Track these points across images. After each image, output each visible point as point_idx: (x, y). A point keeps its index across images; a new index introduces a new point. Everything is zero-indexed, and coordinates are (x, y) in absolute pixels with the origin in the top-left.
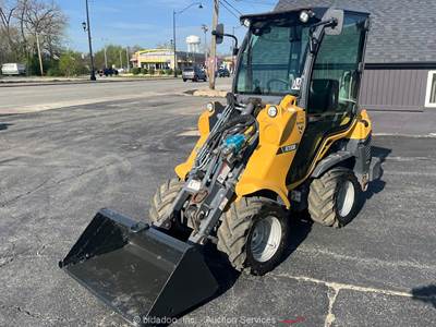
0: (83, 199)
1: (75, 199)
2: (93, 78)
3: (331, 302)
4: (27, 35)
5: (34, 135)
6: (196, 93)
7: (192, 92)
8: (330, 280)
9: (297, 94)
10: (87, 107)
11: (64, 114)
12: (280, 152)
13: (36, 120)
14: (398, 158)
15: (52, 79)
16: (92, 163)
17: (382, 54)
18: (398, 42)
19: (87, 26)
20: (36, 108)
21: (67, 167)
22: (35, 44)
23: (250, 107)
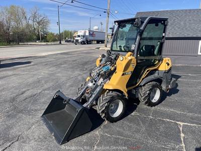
0: (74, 88)
1: (71, 88)
2: (60, 43)
3: (181, 129)
4: (35, 27)
5: (46, 64)
6: (100, 49)
7: (99, 48)
8: (178, 121)
9: (133, 51)
10: (61, 54)
11: (54, 57)
12: (123, 75)
13: (45, 59)
14: (190, 75)
15: (45, 43)
16: (72, 75)
17: (180, 33)
18: (186, 29)
19: (58, 23)
20: (44, 54)
21: (63, 76)
22: (38, 30)
23: (114, 56)
